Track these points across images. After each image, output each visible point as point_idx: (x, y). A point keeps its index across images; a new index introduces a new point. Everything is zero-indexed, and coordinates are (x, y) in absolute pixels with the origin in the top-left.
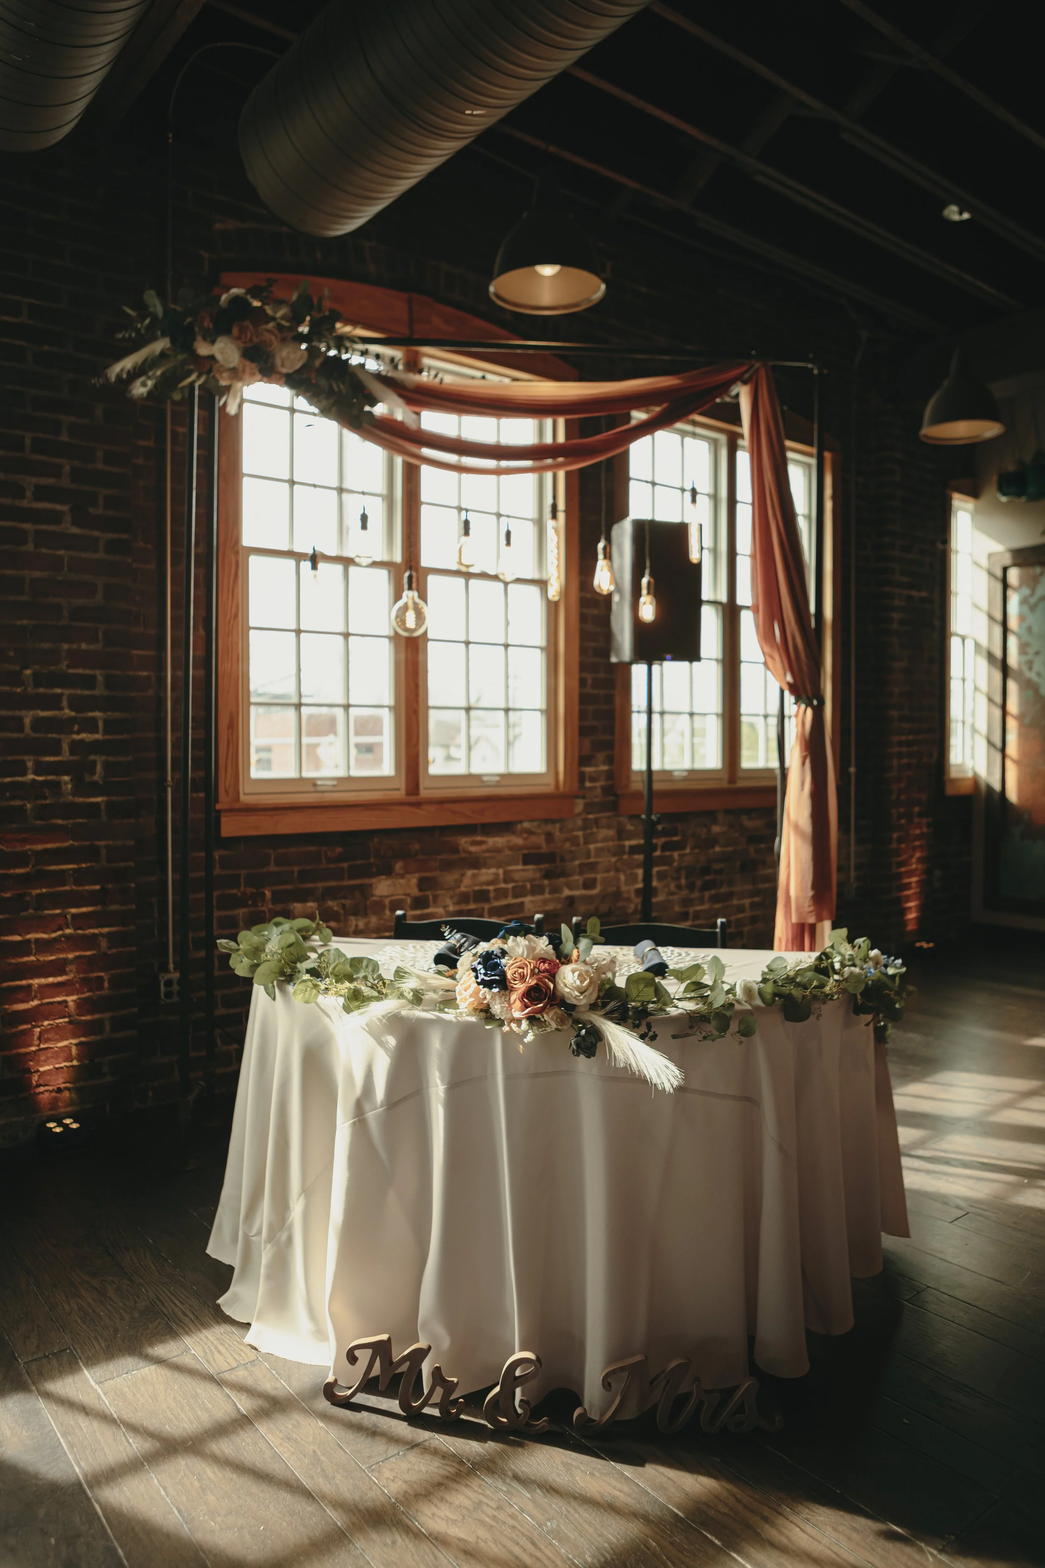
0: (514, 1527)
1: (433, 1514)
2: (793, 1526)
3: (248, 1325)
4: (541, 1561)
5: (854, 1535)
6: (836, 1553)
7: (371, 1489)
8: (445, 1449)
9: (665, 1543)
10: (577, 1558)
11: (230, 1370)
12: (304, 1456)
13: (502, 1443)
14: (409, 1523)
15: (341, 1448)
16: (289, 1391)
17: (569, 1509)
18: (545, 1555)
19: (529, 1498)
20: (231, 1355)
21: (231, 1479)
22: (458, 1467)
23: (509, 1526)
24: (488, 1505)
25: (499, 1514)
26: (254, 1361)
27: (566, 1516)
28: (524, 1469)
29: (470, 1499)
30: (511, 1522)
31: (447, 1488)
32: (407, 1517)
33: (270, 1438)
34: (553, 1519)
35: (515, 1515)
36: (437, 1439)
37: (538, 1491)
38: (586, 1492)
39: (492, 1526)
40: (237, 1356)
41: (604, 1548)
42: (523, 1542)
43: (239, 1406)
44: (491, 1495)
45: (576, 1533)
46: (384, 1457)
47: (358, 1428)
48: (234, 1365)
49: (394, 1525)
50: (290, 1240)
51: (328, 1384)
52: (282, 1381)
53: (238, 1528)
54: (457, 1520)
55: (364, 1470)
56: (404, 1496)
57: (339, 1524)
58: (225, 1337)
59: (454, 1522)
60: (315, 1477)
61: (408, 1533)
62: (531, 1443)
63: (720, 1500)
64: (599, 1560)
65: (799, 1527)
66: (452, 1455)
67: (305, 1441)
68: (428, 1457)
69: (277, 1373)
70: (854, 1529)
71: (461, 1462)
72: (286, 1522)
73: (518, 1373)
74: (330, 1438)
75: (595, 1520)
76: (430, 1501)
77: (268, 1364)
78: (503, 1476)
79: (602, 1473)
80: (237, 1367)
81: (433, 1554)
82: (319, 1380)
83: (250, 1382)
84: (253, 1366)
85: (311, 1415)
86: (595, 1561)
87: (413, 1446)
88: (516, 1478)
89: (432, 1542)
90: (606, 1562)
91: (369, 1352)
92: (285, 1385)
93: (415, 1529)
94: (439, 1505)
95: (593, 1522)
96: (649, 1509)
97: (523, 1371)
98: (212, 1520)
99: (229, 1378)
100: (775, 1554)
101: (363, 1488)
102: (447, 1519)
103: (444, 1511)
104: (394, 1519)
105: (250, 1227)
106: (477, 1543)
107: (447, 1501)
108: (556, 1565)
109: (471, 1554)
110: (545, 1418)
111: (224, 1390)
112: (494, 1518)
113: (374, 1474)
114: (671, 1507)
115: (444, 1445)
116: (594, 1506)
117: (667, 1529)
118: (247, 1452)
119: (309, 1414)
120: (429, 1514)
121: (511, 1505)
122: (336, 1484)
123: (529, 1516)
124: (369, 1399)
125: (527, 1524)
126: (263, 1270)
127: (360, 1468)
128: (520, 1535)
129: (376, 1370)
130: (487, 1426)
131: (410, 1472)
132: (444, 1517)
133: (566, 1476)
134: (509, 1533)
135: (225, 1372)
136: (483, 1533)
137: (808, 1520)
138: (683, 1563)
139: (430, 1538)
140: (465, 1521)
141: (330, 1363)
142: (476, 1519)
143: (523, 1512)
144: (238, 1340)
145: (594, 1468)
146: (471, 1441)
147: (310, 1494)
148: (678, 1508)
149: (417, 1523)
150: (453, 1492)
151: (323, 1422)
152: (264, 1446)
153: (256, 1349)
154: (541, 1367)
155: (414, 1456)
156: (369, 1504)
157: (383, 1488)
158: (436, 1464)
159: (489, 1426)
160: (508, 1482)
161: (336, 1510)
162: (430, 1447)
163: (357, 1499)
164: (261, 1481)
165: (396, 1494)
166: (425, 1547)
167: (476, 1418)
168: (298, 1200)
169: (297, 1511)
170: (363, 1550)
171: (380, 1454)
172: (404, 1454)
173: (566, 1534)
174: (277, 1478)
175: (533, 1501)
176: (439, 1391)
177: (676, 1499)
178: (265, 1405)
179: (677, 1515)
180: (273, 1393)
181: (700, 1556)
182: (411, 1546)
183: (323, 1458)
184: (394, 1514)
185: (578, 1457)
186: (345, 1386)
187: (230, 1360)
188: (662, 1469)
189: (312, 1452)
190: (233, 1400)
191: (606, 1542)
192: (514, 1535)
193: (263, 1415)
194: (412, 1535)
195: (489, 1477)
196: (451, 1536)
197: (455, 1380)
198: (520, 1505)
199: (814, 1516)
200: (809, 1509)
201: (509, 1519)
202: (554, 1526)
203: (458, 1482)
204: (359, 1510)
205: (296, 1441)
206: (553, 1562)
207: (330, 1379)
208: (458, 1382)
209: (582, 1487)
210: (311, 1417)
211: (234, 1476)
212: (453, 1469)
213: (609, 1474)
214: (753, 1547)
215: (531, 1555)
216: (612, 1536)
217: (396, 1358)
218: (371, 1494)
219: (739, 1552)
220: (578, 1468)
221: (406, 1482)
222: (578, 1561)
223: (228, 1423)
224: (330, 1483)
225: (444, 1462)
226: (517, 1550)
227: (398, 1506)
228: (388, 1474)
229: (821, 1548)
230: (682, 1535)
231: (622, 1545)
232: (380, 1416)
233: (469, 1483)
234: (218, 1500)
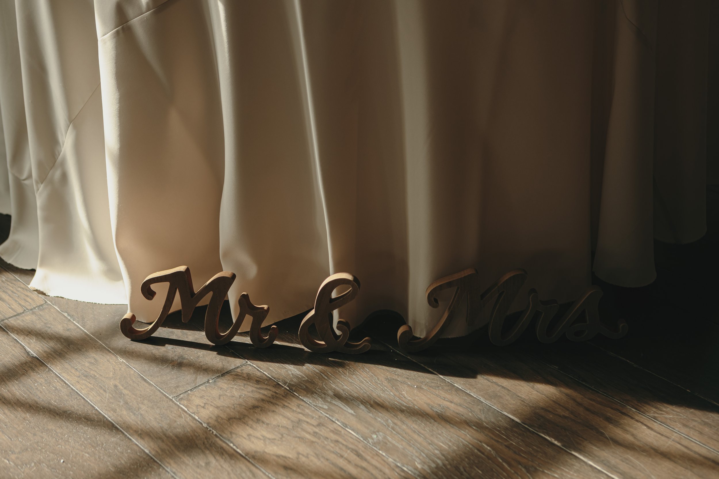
0: (337, 441)
1: (249, 435)
2: (640, 424)
3: (33, 271)
4: (368, 471)
5: (707, 430)
6: (686, 447)
7: (180, 416)
8: (259, 374)
9: (501, 447)
10: (406, 466)
11: (15, 316)
12: (105, 391)
13: (321, 364)
14: (224, 445)
15: (145, 380)
16: (83, 331)
17: (396, 421)
18: (372, 465)
19: (352, 414)
20: (16, 301)
21: (24, 419)
22: (274, 390)
23: (332, 441)
24: (307, 422)
25: (320, 431)
26: (42, 305)
27: (393, 428)
28: (345, 387)
29: (289, 419)
30: (334, 437)
31: (263, 410)
32: (221, 440)
33: (65, 376)
34: (378, 431)
35: (338, 430)
36: (250, 365)
37: (362, 407)
38: (414, 405)
39: (313, 442)
40: (23, 303)
41: (435, 455)
42: (348, 454)
43: (29, 349)
44: (310, 413)
45: (404, 443)
46: (193, 385)
47: (163, 361)
48: (20, 310)
49: (206, 448)
50: (64, 177)
51: (125, 320)
52: (74, 322)
53: (35, 463)
54: (275, 439)
55: (171, 400)
56: (217, 421)
57: (147, 451)
58: (8, 285)
59: (272, 441)
60: (118, 410)
61: (223, 454)
62: (352, 363)
63: (559, 404)
64: (429, 466)
65: (646, 425)
66: (266, 379)
67: (104, 377)
68: (240, 383)
69: (69, 315)
70: (706, 424)
71: (277, 385)
72: (88, 453)
73: (334, 295)
74: (132, 372)
75: (425, 430)
76: (245, 423)
77: (59, 308)
78: (323, 395)
79: (430, 387)
80: (23, 313)
81: (251, 471)
82: (117, 318)
83: (39, 325)
84: (41, 310)
85: (110, 352)
86: (426, 467)
87: (223, 373)
88: (338, 396)
89: (249, 461)
90: (437, 467)
91: (167, 285)
92: (79, 325)
93: (230, 449)
94: (255, 426)
95: (422, 432)
96: (483, 417)
97: (339, 292)
98: (5, 458)
99: (15, 323)
100: (619, 451)
101: (171, 417)
102: (265, 439)
103: (261, 431)
104: (206, 443)
105: (20, 170)
106: (298, 458)
107: (263, 422)
108: (384, 473)
109: (291, 469)
110: (367, 338)
111: (9, 335)
112: (315, 434)
113: (182, 402)
114: (506, 414)
115: (258, 370)
116: (423, 417)
117: (503, 434)
118: (41, 392)
119: (107, 352)
120: (245, 435)
121: (333, 421)
122: (141, 414)
123: (353, 430)
124: (172, 332)
125: (351, 438)
126: (39, 213)
127: (167, 397)
128: (344, 448)
129: (177, 304)
130: (303, 349)
131: (222, 397)
132: (261, 437)
133: (391, 391)
134: (332, 447)
135: (10, 318)
136: (303, 449)
137: (655, 418)
138: (520, 463)
139: (247, 457)
140: (284, 439)
141: (126, 301)
142: (296, 437)
143: (346, 427)
144: (23, 286)
145: (422, 383)
146: (287, 365)
147: (113, 425)
148: (514, 415)
149: (232, 445)
150: (270, 414)
151: (123, 358)
152: (59, 385)
153: (43, 294)
154: (359, 287)
155: (226, 383)
156: (179, 430)
157: (193, 415)
158: (250, 389)
159: (306, 349)
160: (329, 401)
161: (143, 438)
162: (242, 373)
163: (166, 427)
164: (57, 417)
165: (208, 419)
166: (242, 466)
167: (292, 343)
168: (66, 133)
169: (99, 442)
170: (174, 473)
171: (188, 384)
172: (215, 381)
173: (394, 445)
174: (76, 414)
175: (357, 416)
176: (248, 320)
177: (511, 406)
178: (58, 346)
179: (513, 420)
180: (67, 334)
181: (539, 457)
182: (226, 466)
183: (125, 392)
184: (206, 438)
185: (404, 373)
186: (145, 322)
187: (15, 306)
188: (495, 379)
189: (113, 387)
190: (21, 344)
191: (437, 449)
192: (337, 449)
193: (56, 356)
194: (226, 456)
195: (308, 397)
196: (269, 454)
197: (266, 307)
198: (343, 421)
199: (662, 414)
200: (656, 408)
201: (332, 434)
202: (380, 438)
203: (274, 404)
204: (168, 437)
205: (94, 377)
206: (381, 471)
207: (128, 315)
208: (268, 308)
209: (409, 400)
210: (110, 354)
211: (28, 415)
212: (269, 392)
213: (438, 387)
214: (595, 446)
215: (356, 466)
216: (443, 443)
217: (197, 288)
218: (181, 421)
219: (580, 451)
220: (404, 383)
221: (217, 407)
222: (407, 469)
223: (16, 366)
224: (134, 414)
225: (258, 386)
226: (341, 463)
227: (210, 430)
228: (197, 401)
229: (670, 442)
230: (518, 439)
231: (454, 451)
232: (186, 348)
233: (286, 404)
234: (11, 439)
